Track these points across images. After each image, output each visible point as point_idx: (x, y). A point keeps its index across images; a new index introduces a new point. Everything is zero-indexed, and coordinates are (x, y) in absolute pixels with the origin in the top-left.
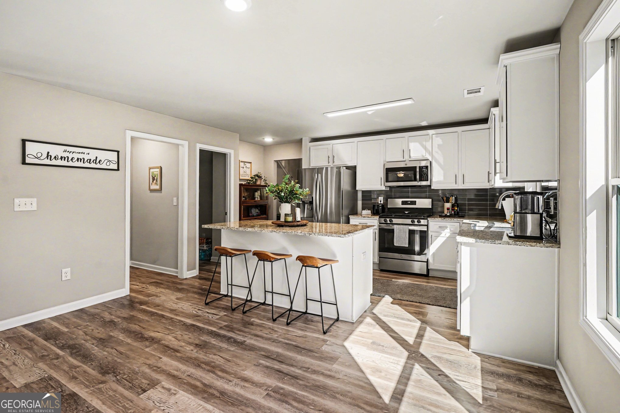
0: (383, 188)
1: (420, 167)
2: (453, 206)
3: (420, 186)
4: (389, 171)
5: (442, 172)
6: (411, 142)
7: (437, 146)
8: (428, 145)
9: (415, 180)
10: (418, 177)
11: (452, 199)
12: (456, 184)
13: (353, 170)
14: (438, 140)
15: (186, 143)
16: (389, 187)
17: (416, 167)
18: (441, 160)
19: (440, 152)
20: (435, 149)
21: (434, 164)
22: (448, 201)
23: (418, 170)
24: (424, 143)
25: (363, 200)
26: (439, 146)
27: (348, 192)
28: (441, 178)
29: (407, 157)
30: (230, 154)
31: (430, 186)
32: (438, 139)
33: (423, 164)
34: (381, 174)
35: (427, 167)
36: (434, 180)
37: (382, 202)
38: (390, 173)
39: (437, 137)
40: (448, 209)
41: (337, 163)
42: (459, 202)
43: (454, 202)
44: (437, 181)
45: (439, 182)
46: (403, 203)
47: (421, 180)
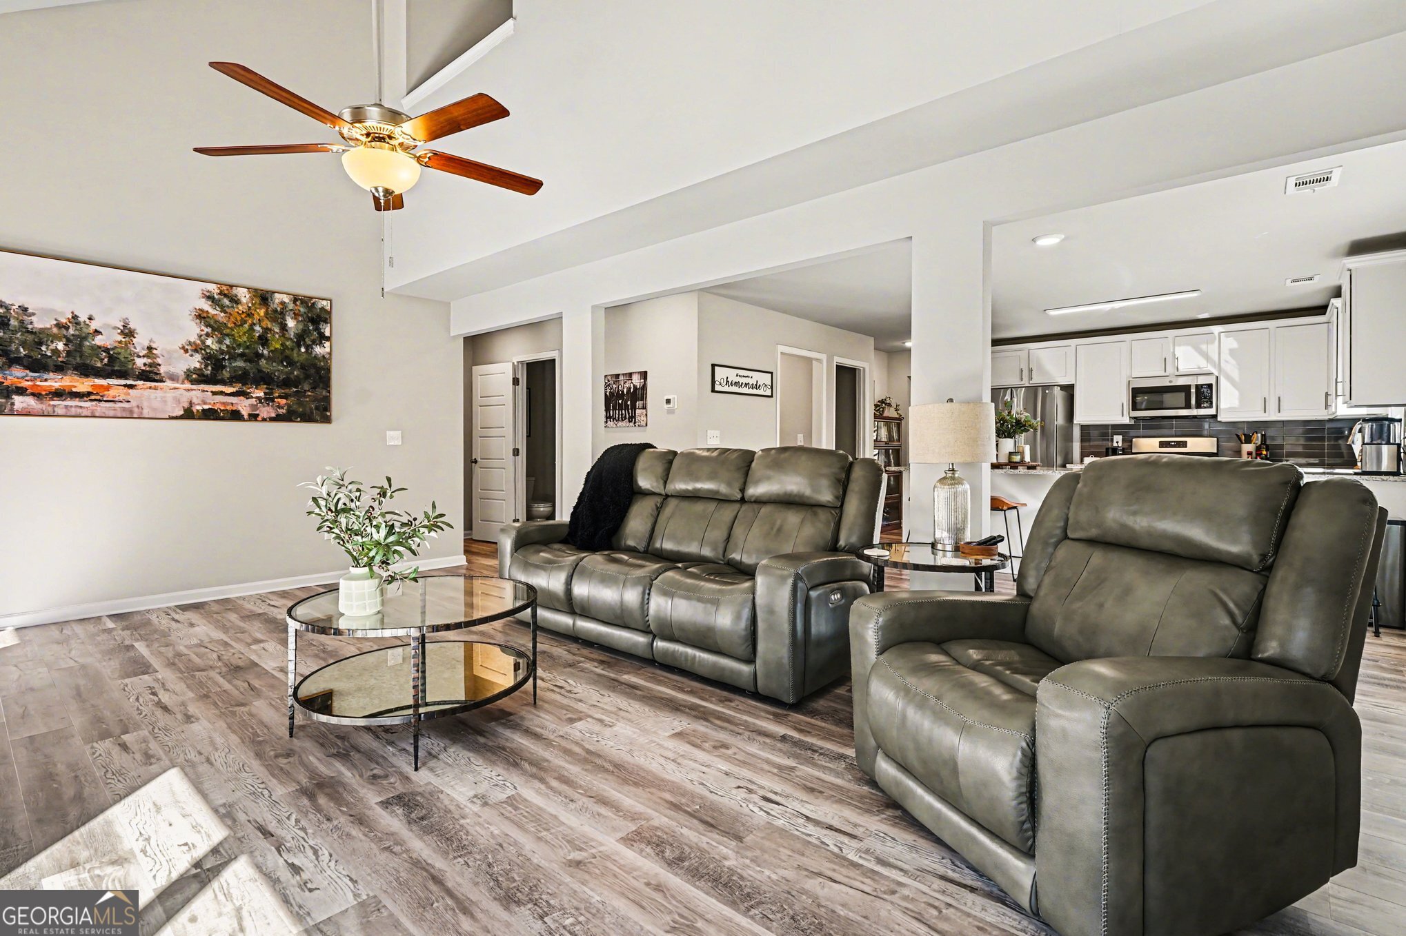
0: (1126, 420)
1: (1197, 386)
2: (1258, 449)
3: (1195, 417)
4: (1136, 392)
5: (1237, 393)
6: (1180, 345)
7: (1228, 352)
8: (1213, 350)
9: (1188, 406)
10: (1193, 401)
11: (1257, 438)
12: (1265, 412)
13: (1069, 390)
14: (1229, 343)
15: (823, 357)
16: (1135, 418)
17: (1190, 386)
18: (1235, 374)
19: (1233, 362)
20: (1225, 356)
21: (1223, 381)
22: (1248, 440)
23: (1193, 390)
24: (1204, 347)
25: (1082, 441)
26: (1232, 352)
27: (1062, 427)
28: (1235, 403)
29: (1170, 370)
30: (864, 369)
31: (1215, 417)
32: (1231, 339)
33: (1202, 380)
34: (1124, 398)
35: (1210, 386)
36: (1223, 405)
37: (1120, 444)
38: (1141, 395)
39: (1227, 337)
40: (1249, 453)
41: (1037, 380)
42: (1268, 442)
43: (1259, 443)
44: (1230, 408)
45: (1231, 410)
46: (1162, 445)
47: (1198, 406)
